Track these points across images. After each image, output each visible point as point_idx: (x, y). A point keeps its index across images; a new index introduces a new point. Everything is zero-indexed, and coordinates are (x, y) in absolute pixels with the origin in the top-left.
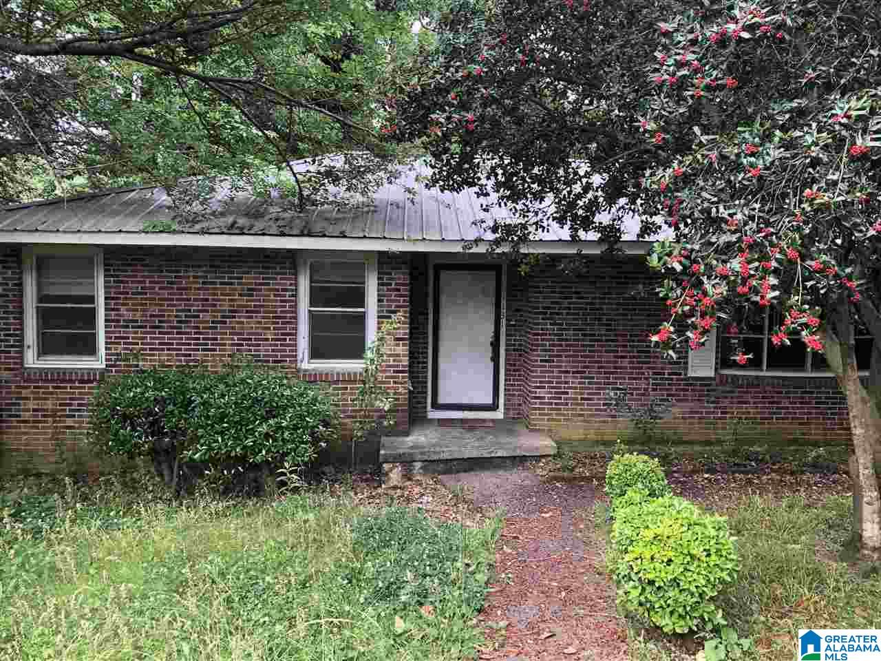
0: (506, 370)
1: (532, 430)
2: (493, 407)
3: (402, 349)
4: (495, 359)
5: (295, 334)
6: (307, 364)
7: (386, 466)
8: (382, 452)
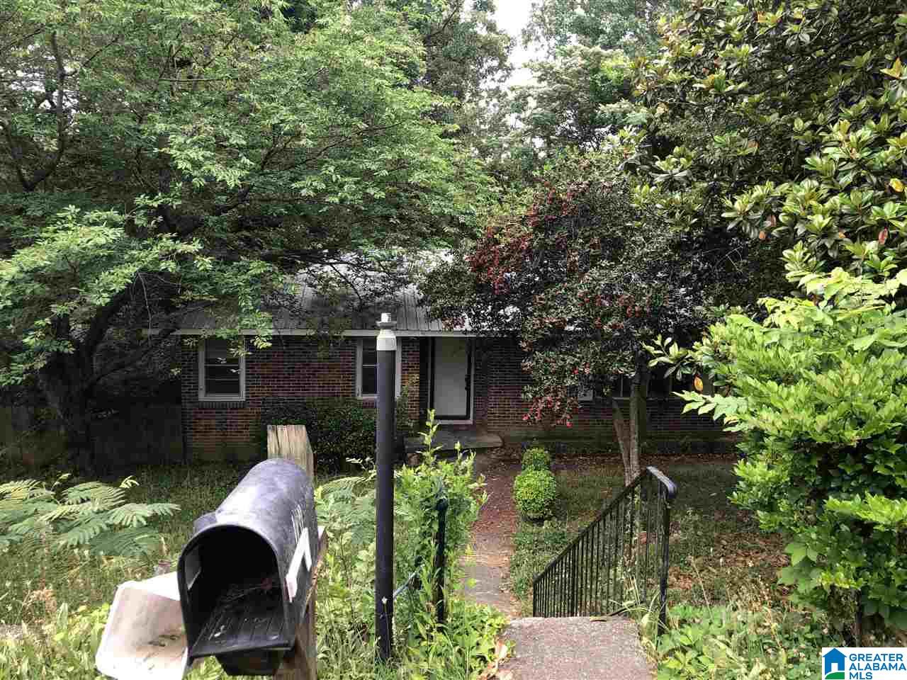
0: (475, 395)
1: (489, 432)
2: (467, 417)
3: (416, 389)
4: (468, 389)
5: (354, 380)
6: (360, 397)
7: (409, 455)
8: (407, 447)
